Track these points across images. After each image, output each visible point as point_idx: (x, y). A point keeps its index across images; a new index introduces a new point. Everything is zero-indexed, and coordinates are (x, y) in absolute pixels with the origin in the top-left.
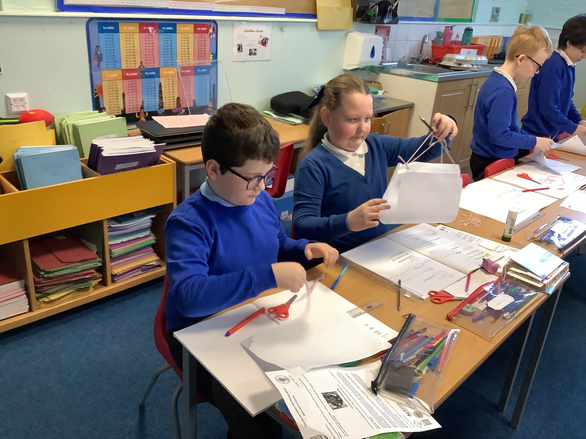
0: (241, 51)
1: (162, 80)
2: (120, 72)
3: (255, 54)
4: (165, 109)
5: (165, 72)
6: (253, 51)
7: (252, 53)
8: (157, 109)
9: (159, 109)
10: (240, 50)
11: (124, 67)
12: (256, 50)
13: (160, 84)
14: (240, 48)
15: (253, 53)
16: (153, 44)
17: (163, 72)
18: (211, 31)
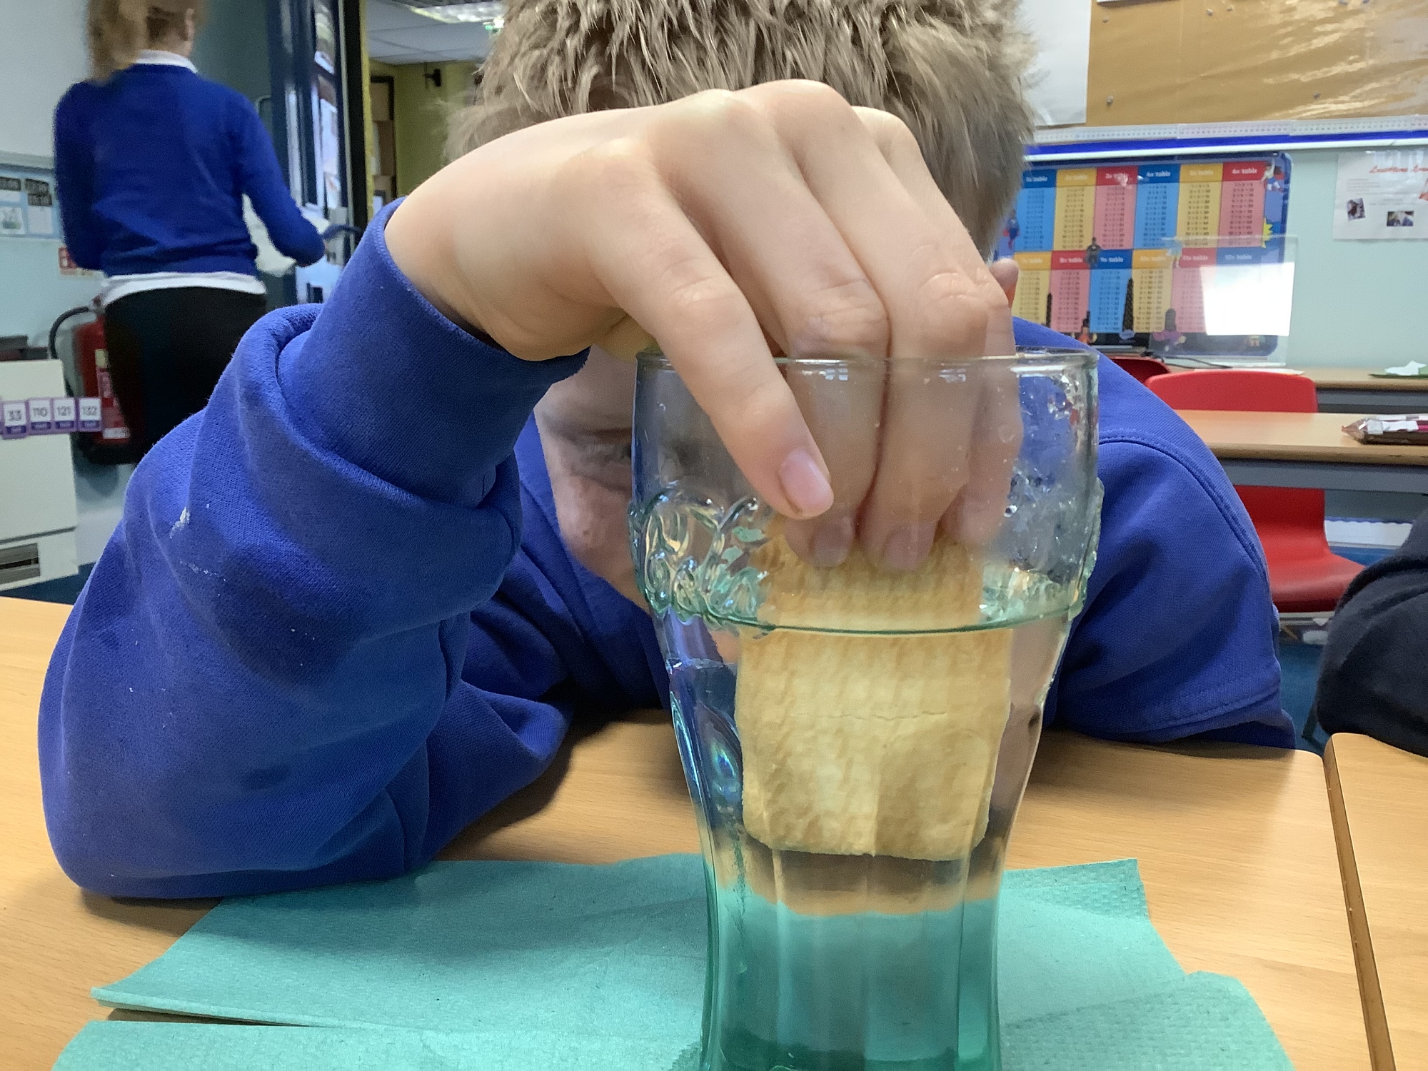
0: (1361, 216)
1: (1135, 274)
2: (1048, 256)
3: (1407, 223)
4: (1136, 330)
5: (1144, 259)
6: (1401, 217)
7: (1398, 221)
8: (1118, 329)
9: (1123, 330)
10: (1358, 214)
11: (1058, 246)
12: (1410, 213)
13: (1131, 281)
14: (1355, 210)
15: (1402, 221)
16: (1123, 204)
17: (1139, 257)
18: (1269, 173)
